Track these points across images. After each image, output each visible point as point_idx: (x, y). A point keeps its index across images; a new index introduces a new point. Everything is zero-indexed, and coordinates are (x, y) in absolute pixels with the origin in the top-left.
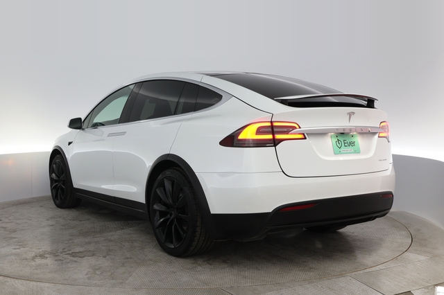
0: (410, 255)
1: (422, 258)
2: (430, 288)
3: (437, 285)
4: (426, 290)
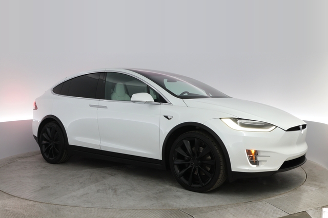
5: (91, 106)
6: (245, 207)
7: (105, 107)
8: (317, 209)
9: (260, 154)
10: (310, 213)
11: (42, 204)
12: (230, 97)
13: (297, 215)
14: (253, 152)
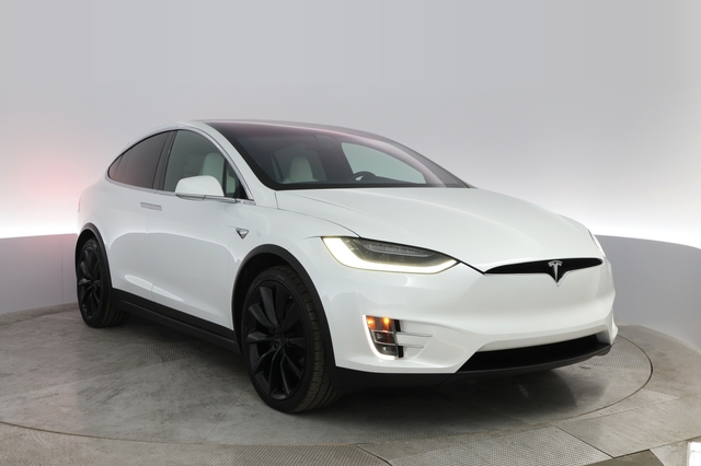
0: (650, 394)
1: (668, 398)
2: (680, 444)
3: (691, 440)
4: (674, 448)
5: (143, 204)
6: (509, 442)
7: (158, 207)
8: (675, 444)
9: (405, 328)
10: (660, 454)
11: (39, 433)
12: (467, 186)
13: (629, 459)
14: (387, 321)
